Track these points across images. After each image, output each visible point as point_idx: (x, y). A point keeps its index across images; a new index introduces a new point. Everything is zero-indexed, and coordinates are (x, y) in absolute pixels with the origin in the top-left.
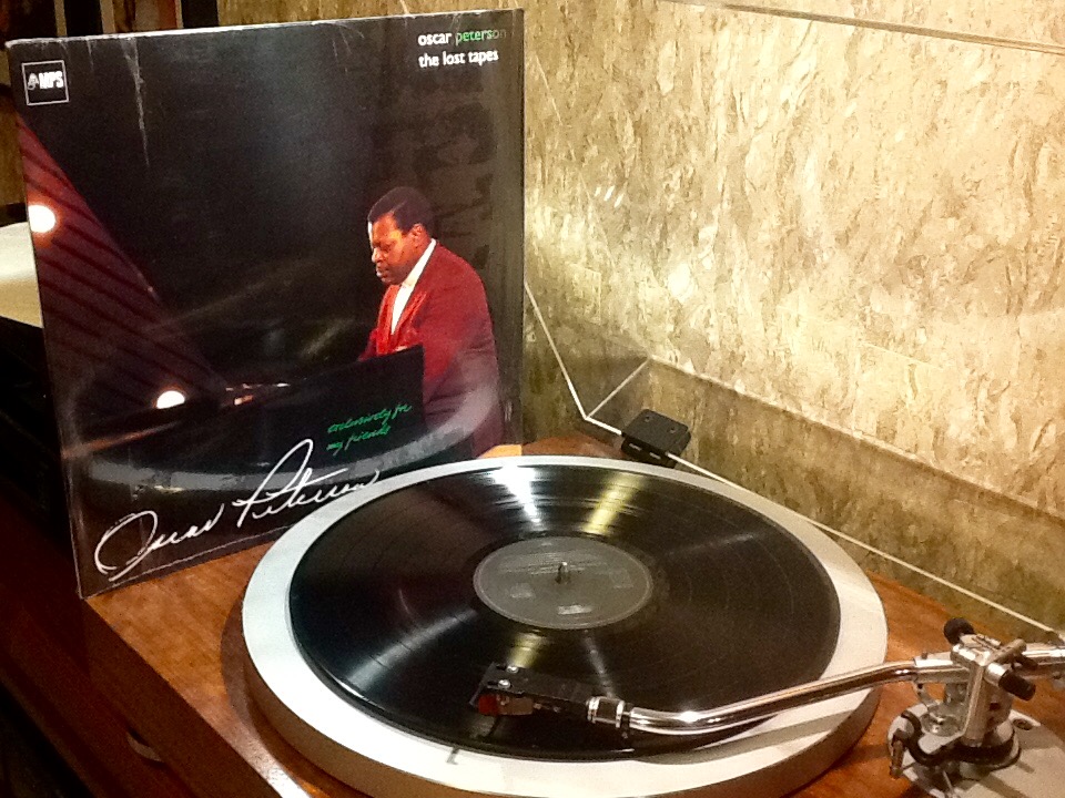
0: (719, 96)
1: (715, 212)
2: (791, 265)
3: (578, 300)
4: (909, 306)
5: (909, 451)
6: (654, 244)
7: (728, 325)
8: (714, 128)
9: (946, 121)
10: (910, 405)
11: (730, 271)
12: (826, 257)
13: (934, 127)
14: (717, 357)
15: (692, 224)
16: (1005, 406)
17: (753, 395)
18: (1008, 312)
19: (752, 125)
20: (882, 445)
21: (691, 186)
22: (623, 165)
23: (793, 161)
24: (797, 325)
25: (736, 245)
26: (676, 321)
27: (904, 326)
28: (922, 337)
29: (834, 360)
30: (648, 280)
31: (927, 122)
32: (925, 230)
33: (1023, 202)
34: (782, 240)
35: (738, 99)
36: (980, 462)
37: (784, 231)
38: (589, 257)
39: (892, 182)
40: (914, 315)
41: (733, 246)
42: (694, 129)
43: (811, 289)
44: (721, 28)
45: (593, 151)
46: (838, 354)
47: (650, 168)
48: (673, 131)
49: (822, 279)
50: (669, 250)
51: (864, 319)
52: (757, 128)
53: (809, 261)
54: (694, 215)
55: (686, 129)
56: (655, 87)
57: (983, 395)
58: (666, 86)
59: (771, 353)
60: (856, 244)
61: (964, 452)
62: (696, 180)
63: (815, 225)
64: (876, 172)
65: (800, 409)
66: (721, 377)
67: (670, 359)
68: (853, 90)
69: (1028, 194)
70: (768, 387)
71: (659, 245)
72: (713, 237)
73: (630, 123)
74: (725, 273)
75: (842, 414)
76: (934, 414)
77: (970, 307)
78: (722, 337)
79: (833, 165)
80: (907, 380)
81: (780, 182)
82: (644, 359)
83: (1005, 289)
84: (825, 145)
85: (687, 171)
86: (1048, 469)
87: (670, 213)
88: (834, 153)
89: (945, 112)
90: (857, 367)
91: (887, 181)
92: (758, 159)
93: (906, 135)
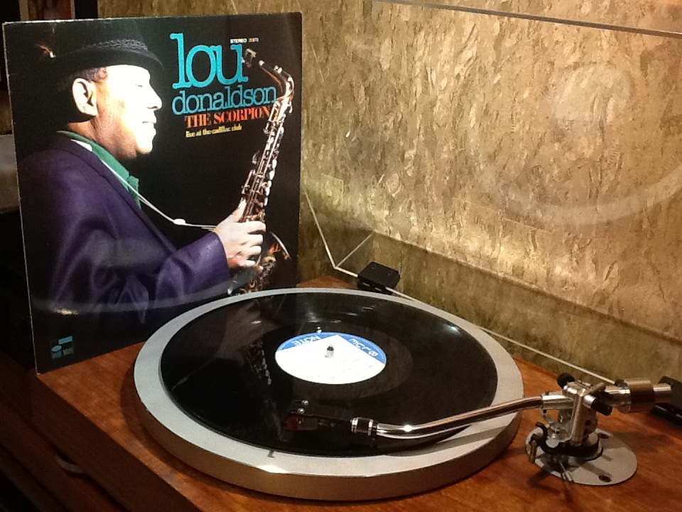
0: (418, 71)
1: (415, 142)
2: (461, 173)
3: (329, 197)
4: (531, 196)
5: (531, 283)
6: (377, 161)
7: (422, 210)
8: (414, 90)
9: (553, 85)
10: (533, 256)
11: (424, 176)
12: (482, 167)
13: (546, 89)
14: (415, 230)
15: (400, 149)
16: (589, 255)
17: (437, 252)
18: (590, 197)
19: (438, 88)
20: (516, 280)
21: (400, 125)
22: (358, 113)
23: (462, 110)
24: (465, 209)
25: (428, 163)
26: (390, 208)
27: (529, 207)
28: (539, 214)
29: (487, 230)
30: (373, 183)
31: (542, 86)
32: (541, 150)
33: (598, 133)
34: (456, 157)
35: (429, 73)
36: (574, 288)
37: (457, 152)
38: (336, 170)
39: (521, 122)
40: (535, 201)
41: (426, 161)
42: (402, 91)
43: (473, 187)
44: (419, 31)
45: (340, 105)
46: (489, 226)
47: (375, 116)
48: (389, 93)
49: (480, 181)
50: (386, 165)
51: (505, 203)
52: (440, 91)
53: (472, 170)
54: (402, 143)
55: (397, 91)
56: (379, 66)
57: (576, 247)
58: (385, 66)
59: (449, 226)
60: (500, 159)
61: (565, 282)
62: (403, 122)
63: (475, 148)
64: (512, 116)
65: (466, 260)
66: (417, 242)
67: (387, 231)
68: (499, 67)
69: (602, 128)
70: (447, 247)
71: (380, 162)
72: (413, 156)
73: (363, 88)
74: (421, 179)
75: (492, 262)
76: (547, 260)
77: (568, 195)
78: (419, 217)
79: (486, 112)
80: (530, 240)
81: (454, 123)
82: (371, 232)
83: (588, 184)
84: (482, 100)
85: (397, 117)
86: (614, 291)
87: (387, 143)
88: (487, 105)
89: (553, 80)
90: (500, 234)
91: (519, 121)
92: (441, 109)
93: (530, 94)
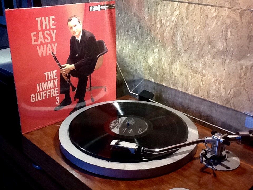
0: (158, 20)
1: (158, 45)
2: (175, 57)
3: (127, 66)
4: (201, 65)
5: (202, 97)
6: (144, 53)
7: (161, 70)
8: (157, 26)
9: (208, 24)
10: (202, 86)
11: (162, 58)
12: (182, 54)
13: (205, 25)
14: (159, 78)
15: (153, 48)
16: (222, 86)
17: (167, 86)
18: (222, 65)
19: (166, 26)
20: (196, 95)
21: (153, 40)
22: (137, 35)
23: (175, 34)
24: (177, 70)
25: (163, 53)
26: (150, 70)
27: (200, 69)
28: (204, 71)
29: (185, 77)
30: (143, 61)
31: (204, 25)
32: (204, 48)
33: (225, 41)
34: (173, 51)
35: (162, 20)
36: (217, 98)
37: (173, 49)
38: (130, 56)
39: (196, 38)
40: (202, 67)
41: (162, 53)
42: (153, 27)
43: (179, 62)
44: (158, 5)
45: (130, 32)
46: (186, 76)
47: (143, 36)
48: (148, 27)
49: (182, 60)
50: (148, 54)
51: (191, 67)
52: (167, 27)
53: (179, 56)
54: (153, 46)
55: (151, 27)
56: (144, 18)
57: (217, 83)
58: (146, 18)
59: (171, 76)
60: (189, 52)
61: (214, 96)
62: (153, 38)
63: (180, 48)
64: (193, 35)
65: (178, 89)
66: (160, 82)
67: (149, 78)
68: (188, 17)
69: (226, 39)
70: (171, 84)
71: (146, 53)
72: (157, 51)
73: (138, 26)
74: (161, 59)
75: (187, 89)
76: (207, 88)
77: (214, 64)
78: (160, 73)
79: (184, 34)
80: (201, 81)
81: (172, 38)
82: (143, 79)
83: (221, 60)
84: (182, 30)
85: (151, 37)
86: (232, 99)
87: (148, 46)
88: (184, 32)
89: (208, 22)
90: (190, 79)
91: (196, 37)
92: (167, 33)
93: (199, 27)
